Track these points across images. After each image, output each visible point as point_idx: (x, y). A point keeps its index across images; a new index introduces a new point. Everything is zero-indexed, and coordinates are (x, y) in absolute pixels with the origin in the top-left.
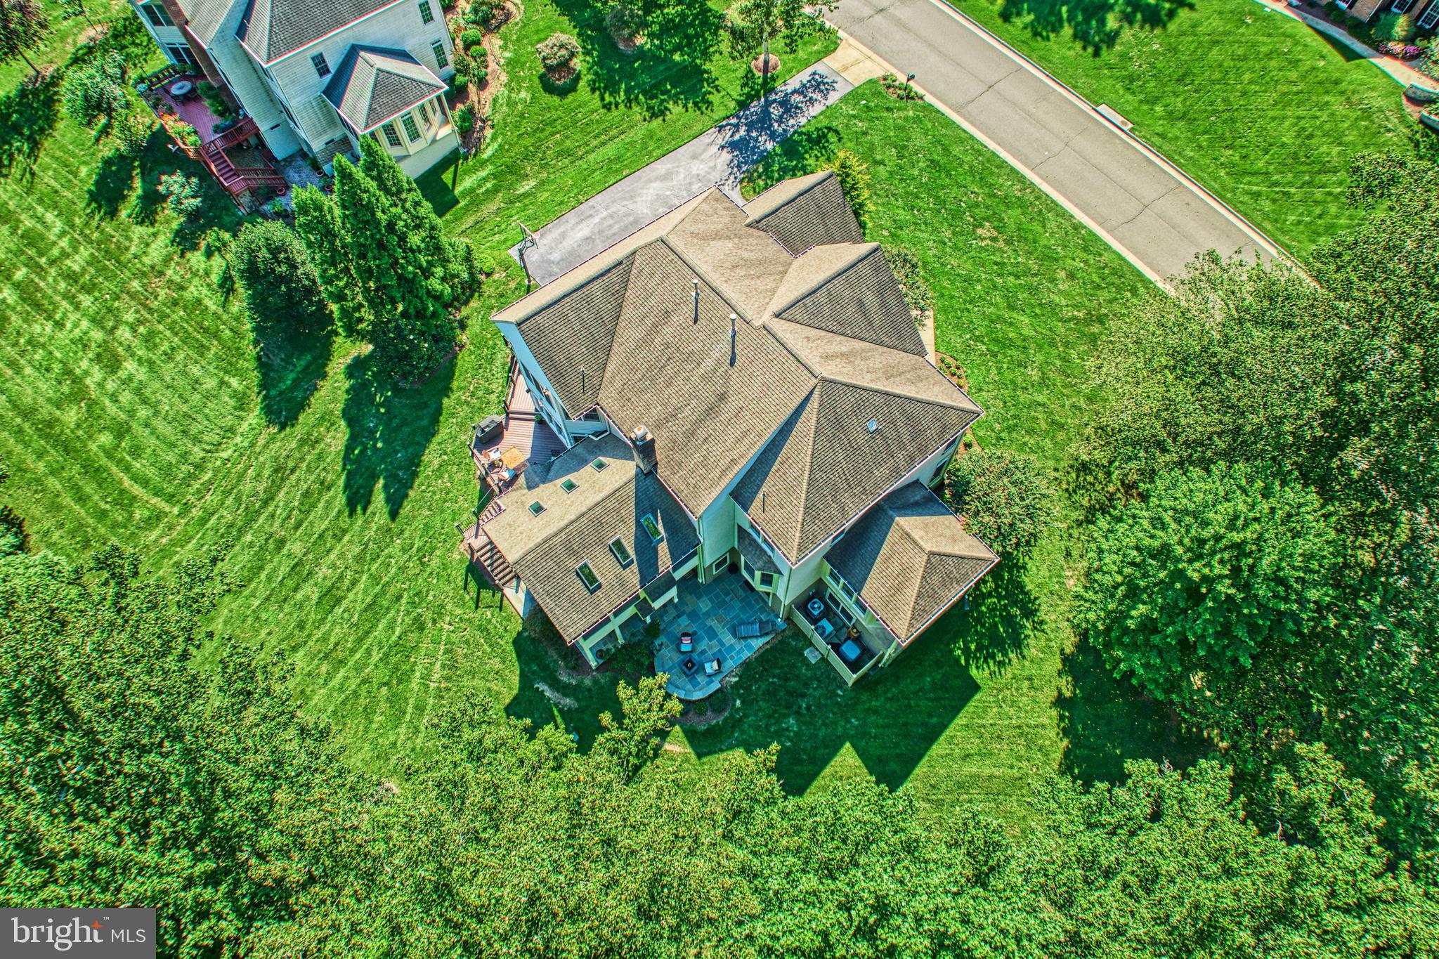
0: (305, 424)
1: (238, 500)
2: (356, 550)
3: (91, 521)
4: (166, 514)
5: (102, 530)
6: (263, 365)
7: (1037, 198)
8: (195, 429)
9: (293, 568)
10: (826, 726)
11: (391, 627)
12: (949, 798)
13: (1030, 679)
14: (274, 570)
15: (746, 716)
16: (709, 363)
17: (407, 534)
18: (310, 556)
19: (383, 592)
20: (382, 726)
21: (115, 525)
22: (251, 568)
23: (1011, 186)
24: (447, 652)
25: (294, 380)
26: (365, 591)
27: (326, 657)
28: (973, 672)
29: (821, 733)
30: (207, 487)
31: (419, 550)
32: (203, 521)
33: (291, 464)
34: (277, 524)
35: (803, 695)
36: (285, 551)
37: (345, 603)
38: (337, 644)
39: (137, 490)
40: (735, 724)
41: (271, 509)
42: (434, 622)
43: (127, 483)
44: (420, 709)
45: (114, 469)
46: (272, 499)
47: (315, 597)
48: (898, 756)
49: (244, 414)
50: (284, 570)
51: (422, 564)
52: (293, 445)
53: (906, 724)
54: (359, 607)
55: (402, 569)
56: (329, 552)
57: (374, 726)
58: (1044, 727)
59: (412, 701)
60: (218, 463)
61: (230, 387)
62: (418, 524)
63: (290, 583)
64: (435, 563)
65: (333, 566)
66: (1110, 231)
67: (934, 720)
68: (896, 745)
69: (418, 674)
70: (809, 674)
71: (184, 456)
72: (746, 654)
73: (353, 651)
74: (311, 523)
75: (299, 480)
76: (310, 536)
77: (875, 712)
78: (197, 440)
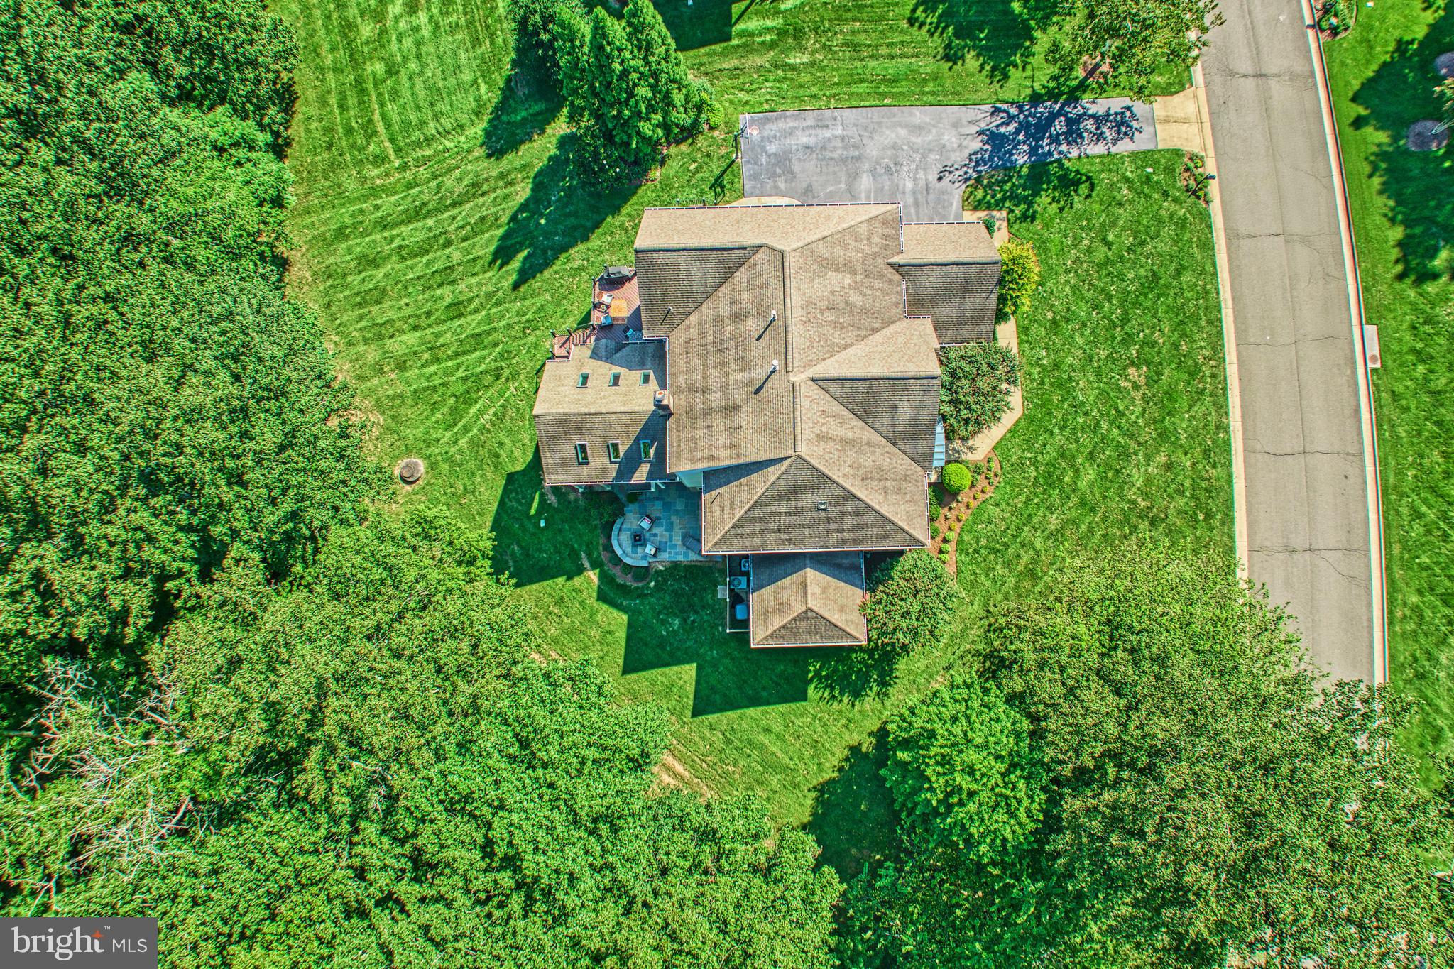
0: (511, 162)
1: (439, 187)
2: (491, 289)
3: (341, 130)
4: (390, 162)
5: (344, 144)
6: (509, 90)
7: (1213, 376)
8: (440, 106)
9: (446, 268)
10: (696, 642)
11: (480, 361)
12: (737, 743)
13: (849, 721)
14: (435, 260)
15: (651, 595)
16: (745, 376)
17: (527, 303)
18: (461, 269)
19: (488, 333)
20: (437, 422)
21: (354, 145)
22: (420, 247)
23: (1201, 348)
24: (503, 406)
25: (524, 119)
26: (479, 323)
27: (431, 349)
28: (811, 688)
29: (689, 643)
30: (424, 161)
31: (528, 321)
32: (410, 186)
33: (485, 187)
34: (453, 226)
35: (696, 612)
36: (447, 251)
37: (463, 320)
38: (443, 345)
39: (380, 127)
40: (641, 595)
41: (456, 211)
42: (507, 380)
43: (377, 117)
44: (466, 429)
45: (374, 98)
46: (460, 204)
47: (448, 301)
48: (725, 695)
49: (476, 121)
50: (438, 266)
51: (524, 333)
52: (494, 174)
53: (745, 682)
54: (469, 331)
55: (509, 326)
56: (473, 275)
57: (434, 419)
58: (833, 754)
59: (464, 421)
60: (441, 148)
61: (478, 89)
62: (538, 301)
63: (439, 278)
64: (530, 339)
65: (470, 287)
66: (1247, 451)
67: (765, 694)
68: (728, 688)
69: (478, 406)
70: (711, 602)
71: (423, 123)
72: (680, 558)
73: (449, 358)
74: (474, 245)
75: (483, 204)
76: (469, 253)
77: (733, 659)
78: (436, 117)
